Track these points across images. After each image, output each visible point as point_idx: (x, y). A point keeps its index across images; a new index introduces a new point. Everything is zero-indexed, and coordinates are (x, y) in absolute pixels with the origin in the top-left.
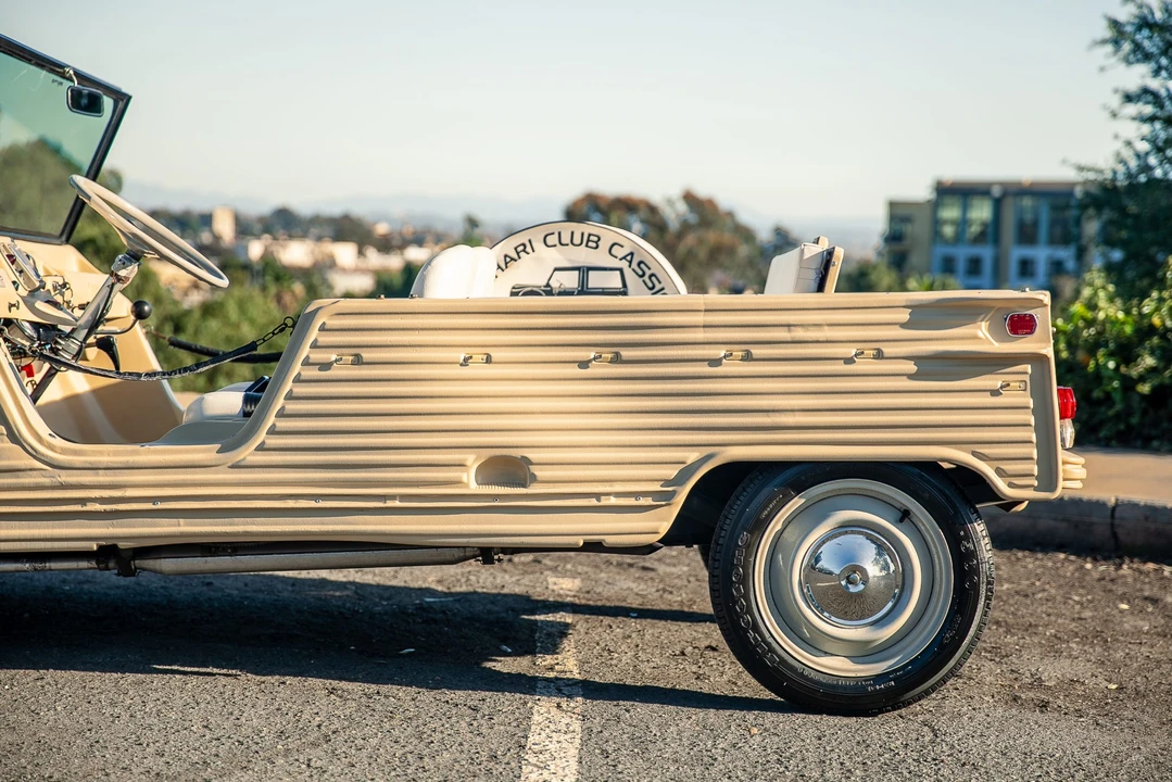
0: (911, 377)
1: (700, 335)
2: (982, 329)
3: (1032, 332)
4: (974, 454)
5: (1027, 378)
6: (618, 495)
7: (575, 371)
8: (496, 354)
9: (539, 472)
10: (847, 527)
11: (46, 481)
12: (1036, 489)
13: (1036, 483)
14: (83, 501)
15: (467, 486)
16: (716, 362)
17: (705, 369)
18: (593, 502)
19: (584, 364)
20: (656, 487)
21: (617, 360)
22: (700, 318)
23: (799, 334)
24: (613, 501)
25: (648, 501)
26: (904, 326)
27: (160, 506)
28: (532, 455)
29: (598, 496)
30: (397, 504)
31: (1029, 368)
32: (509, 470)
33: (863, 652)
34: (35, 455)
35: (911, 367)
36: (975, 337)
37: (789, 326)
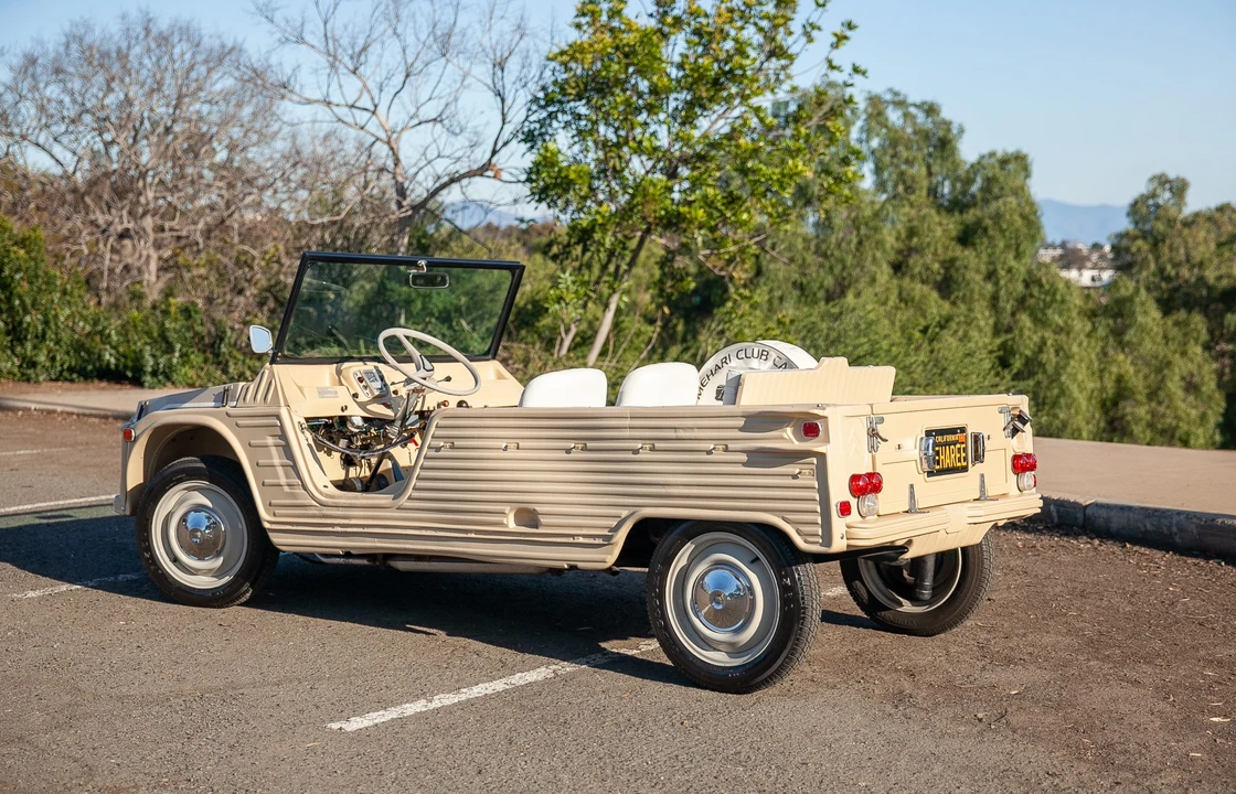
0: (745, 464)
1: (627, 433)
2: (788, 432)
3: (817, 436)
4: (784, 519)
5: (814, 467)
6: (584, 536)
7: (563, 455)
8: (522, 444)
9: (543, 520)
10: (719, 564)
11: (317, 512)
12: (821, 545)
13: (821, 541)
14: (333, 525)
15: (507, 526)
16: (636, 452)
17: (630, 456)
18: (571, 540)
19: (568, 451)
20: (606, 532)
21: (585, 449)
22: (627, 422)
23: (681, 434)
24: (581, 540)
25: (600, 541)
26: (741, 429)
27: (366, 530)
28: (539, 508)
29: (573, 536)
30: (473, 535)
31: (815, 460)
32: (528, 517)
33: (734, 650)
34: (313, 498)
35: (744, 458)
36: (783, 438)
37: (675, 428)
